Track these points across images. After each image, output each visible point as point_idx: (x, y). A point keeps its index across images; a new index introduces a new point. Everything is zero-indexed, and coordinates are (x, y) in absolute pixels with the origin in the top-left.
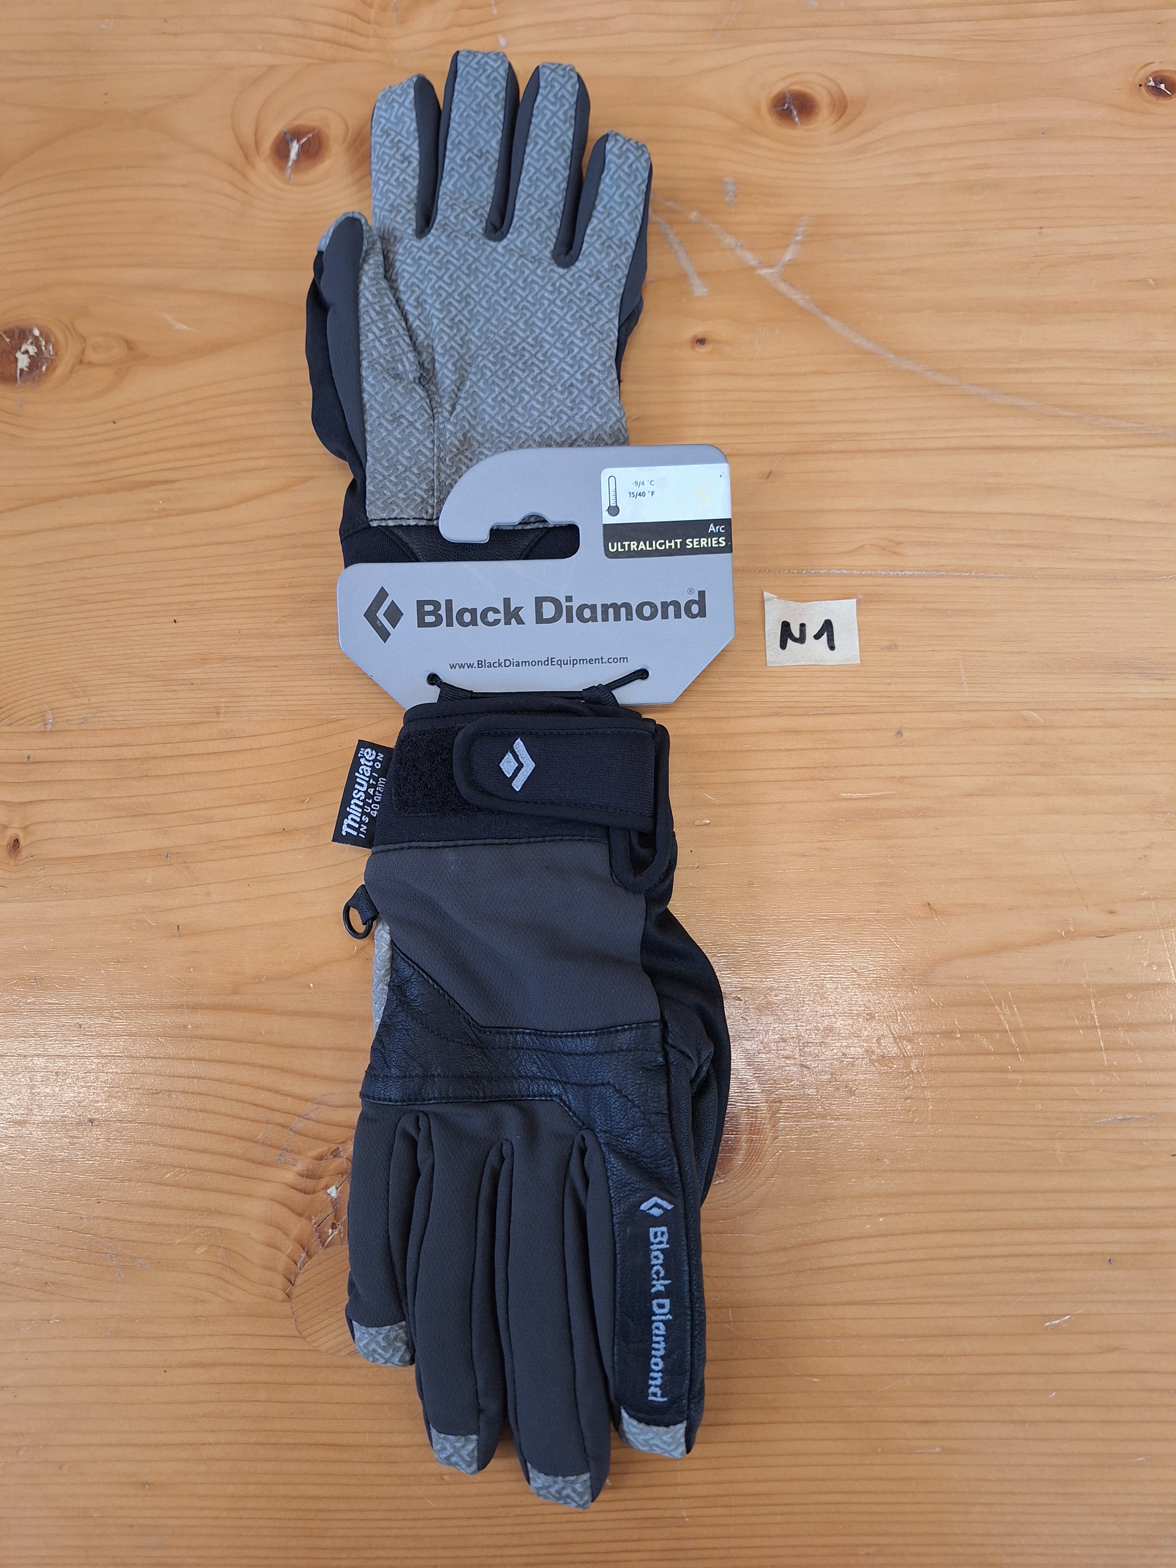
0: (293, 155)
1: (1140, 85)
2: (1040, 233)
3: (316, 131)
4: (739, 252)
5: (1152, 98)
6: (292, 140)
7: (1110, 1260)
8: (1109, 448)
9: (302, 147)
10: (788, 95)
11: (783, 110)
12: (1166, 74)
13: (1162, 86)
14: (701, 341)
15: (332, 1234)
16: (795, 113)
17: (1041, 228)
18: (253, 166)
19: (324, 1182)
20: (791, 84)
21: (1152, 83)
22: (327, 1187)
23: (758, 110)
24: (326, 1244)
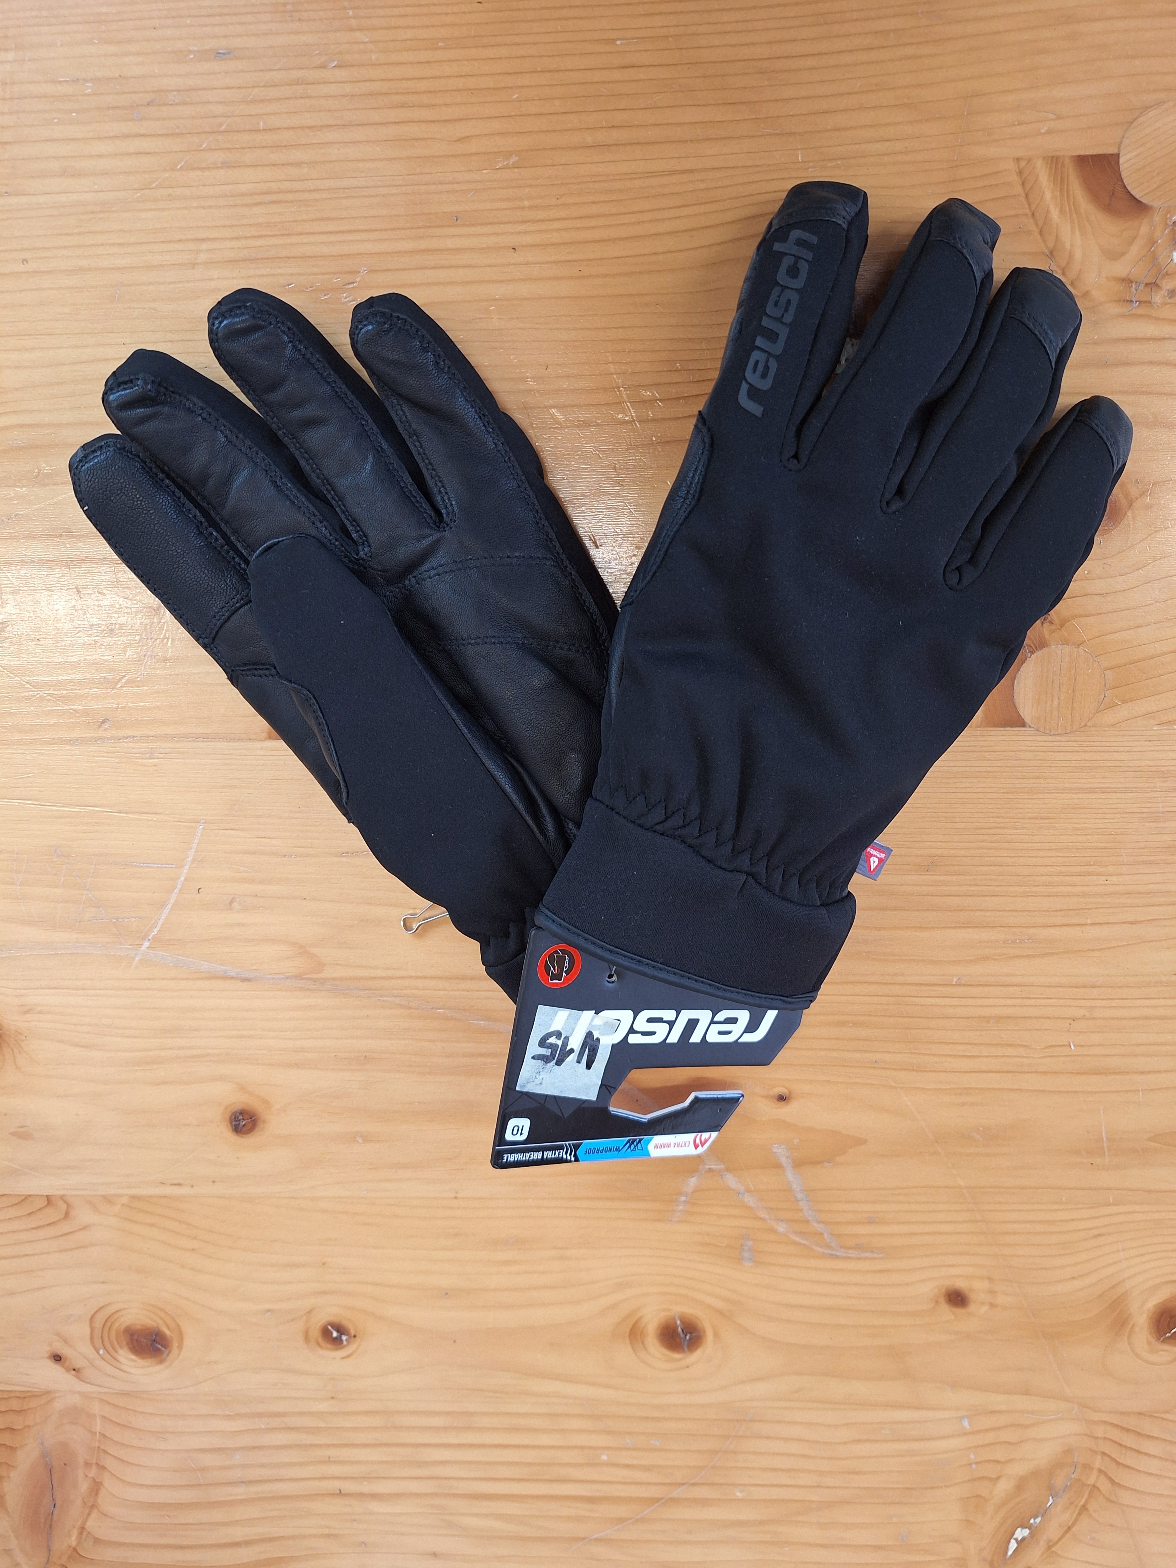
1: (355, 1336)
2: (457, 1192)
3: (1162, 1339)
4: (742, 1188)
5: (345, 1323)
7: (457, 220)
8: (411, 977)
10: (686, 1348)
11: (691, 1333)
12: (329, 1346)
13: (335, 1334)
14: (782, 1098)
16: (680, 1329)
17: (456, 1198)
20: (680, 1359)
21: (344, 1338)
23: (716, 1335)
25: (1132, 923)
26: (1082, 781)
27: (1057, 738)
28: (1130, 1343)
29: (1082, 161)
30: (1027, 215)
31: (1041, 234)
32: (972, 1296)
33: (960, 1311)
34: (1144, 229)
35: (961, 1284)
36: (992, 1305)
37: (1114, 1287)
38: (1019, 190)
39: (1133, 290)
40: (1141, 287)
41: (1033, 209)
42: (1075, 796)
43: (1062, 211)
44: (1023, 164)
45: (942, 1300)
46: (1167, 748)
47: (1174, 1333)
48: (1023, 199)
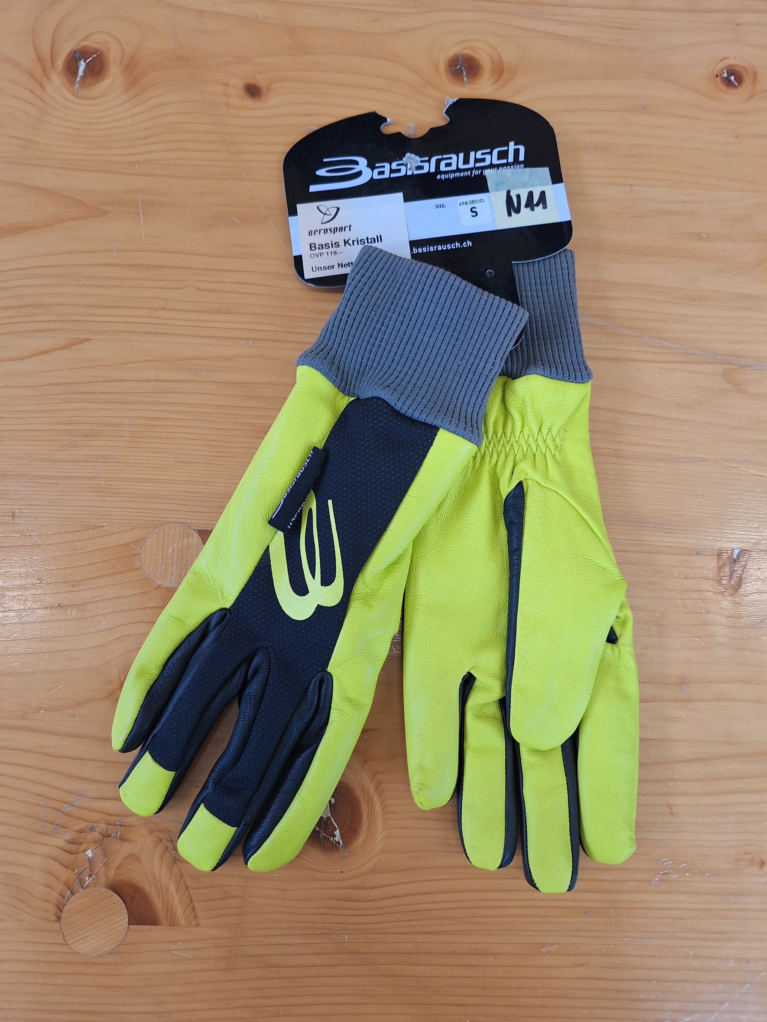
0: (81, 72)
1: (717, 76)
2: (631, 190)
3: (99, 53)
5: (724, 88)
6: (80, 60)
7: (587, 911)
8: (656, 362)
9: (88, 66)
10: (460, 57)
11: (456, 69)
12: (738, 69)
13: (732, 78)
15: (88, 880)
16: (465, 73)
17: (632, 185)
18: (49, 79)
19: (83, 847)
20: (465, 49)
21: (725, 75)
22: (85, 850)
23: (437, 68)
24: (84, 886)
25: (122, 380)
26: (157, 488)
27: (175, 520)
28: (123, 50)
29: (153, 921)
30: (192, 888)
31: (182, 875)
32: (242, 93)
33: (251, 81)
34: (111, 874)
35: (250, 102)
36: (227, 85)
37: (135, 96)
38: (197, 905)
39: (119, 833)
40: (113, 835)
41: (187, 892)
42: (163, 478)
43: (168, 889)
44: (194, 923)
45: (264, 90)
46: (97, 509)
47: (91, 57)
48: (194, 898)
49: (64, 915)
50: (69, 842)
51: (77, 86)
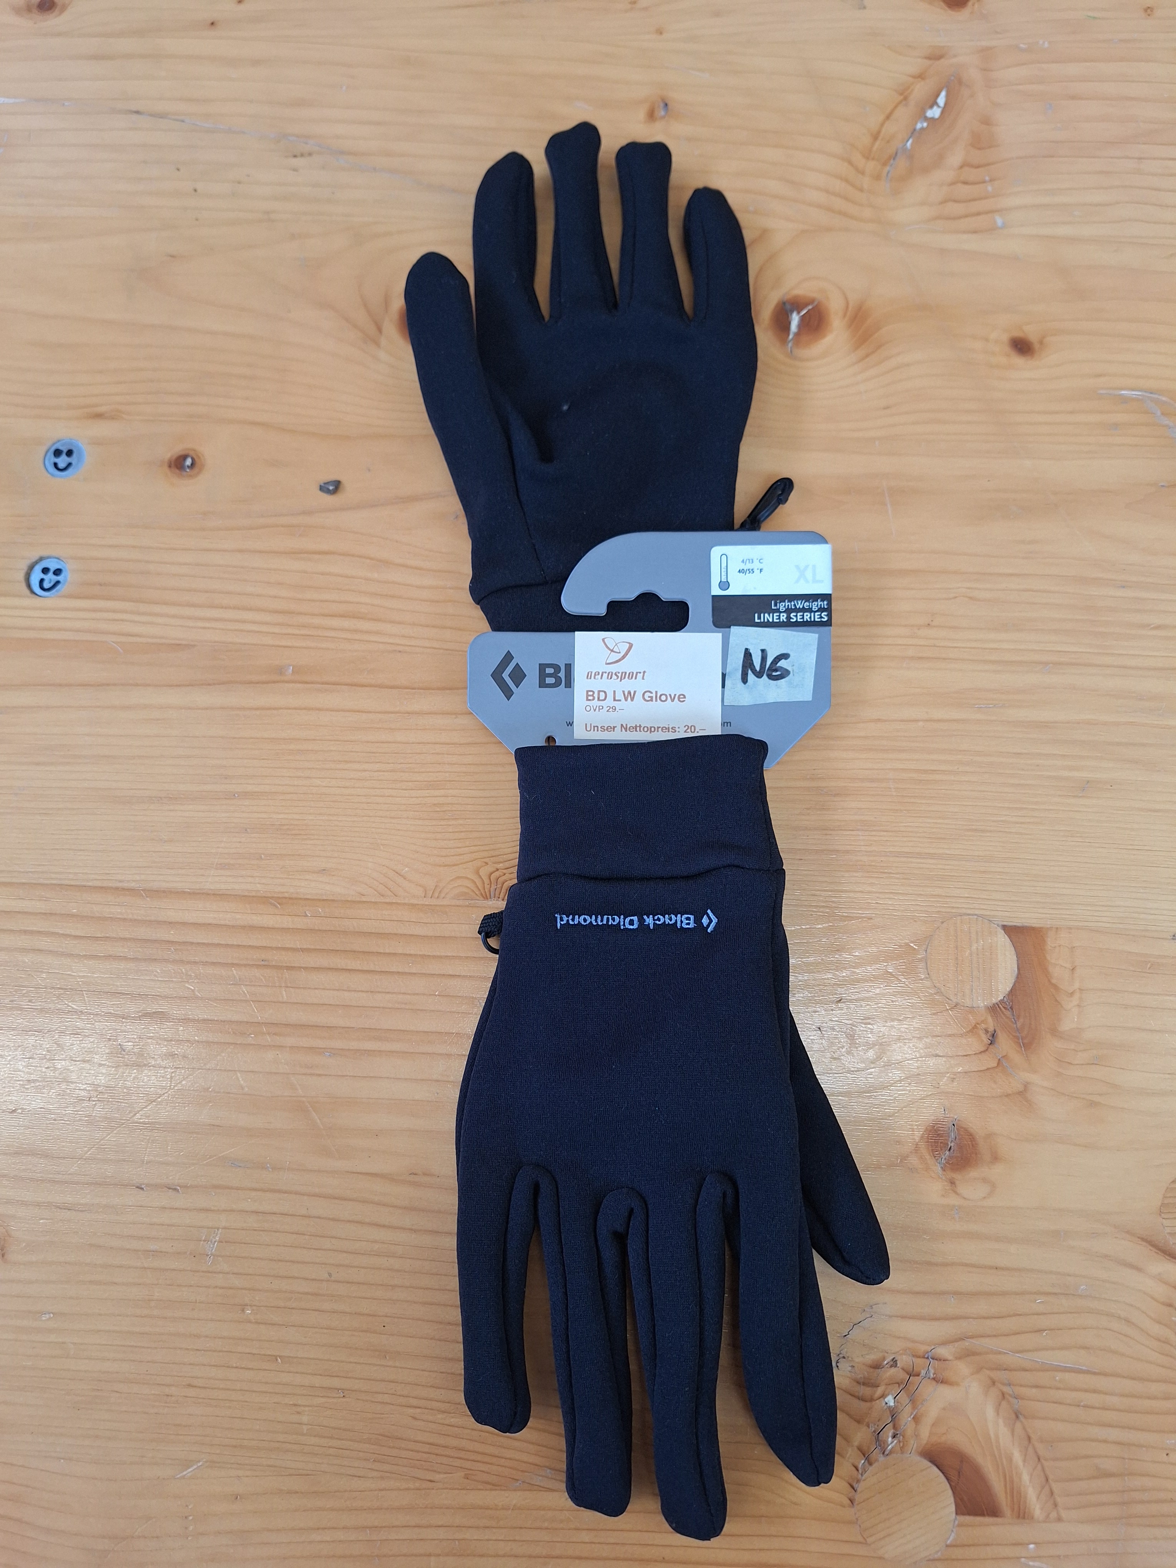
25: (879, 720)
26: (941, 867)
27: (969, 912)
28: (846, 298)
29: (993, 1511)
30: (1046, 1460)
31: (1029, 1438)
32: (1007, 349)
33: (1017, 334)
34: (925, 1433)
35: (1019, 361)
36: (987, 340)
37: (867, 356)
38: (1056, 1487)
39: (932, 1371)
40: (923, 1373)
41: (1039, 1467)
43: (1010, 1460)
44: (1054, 1515)
45: (1036, 346)
47: (804, 309)
48: (1051, 1477)
49: (858, 1497)
50: (858, 1383)
51: (790, 345)
